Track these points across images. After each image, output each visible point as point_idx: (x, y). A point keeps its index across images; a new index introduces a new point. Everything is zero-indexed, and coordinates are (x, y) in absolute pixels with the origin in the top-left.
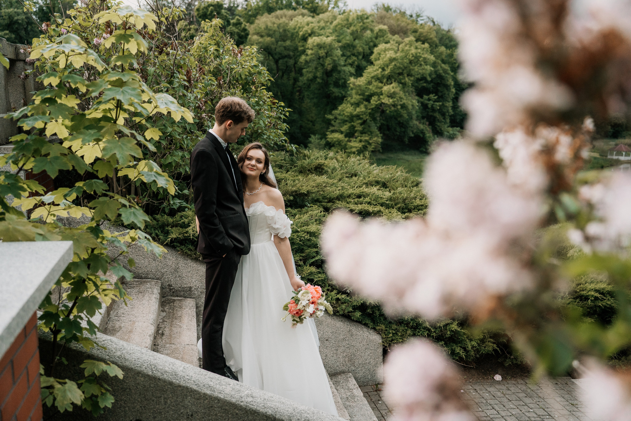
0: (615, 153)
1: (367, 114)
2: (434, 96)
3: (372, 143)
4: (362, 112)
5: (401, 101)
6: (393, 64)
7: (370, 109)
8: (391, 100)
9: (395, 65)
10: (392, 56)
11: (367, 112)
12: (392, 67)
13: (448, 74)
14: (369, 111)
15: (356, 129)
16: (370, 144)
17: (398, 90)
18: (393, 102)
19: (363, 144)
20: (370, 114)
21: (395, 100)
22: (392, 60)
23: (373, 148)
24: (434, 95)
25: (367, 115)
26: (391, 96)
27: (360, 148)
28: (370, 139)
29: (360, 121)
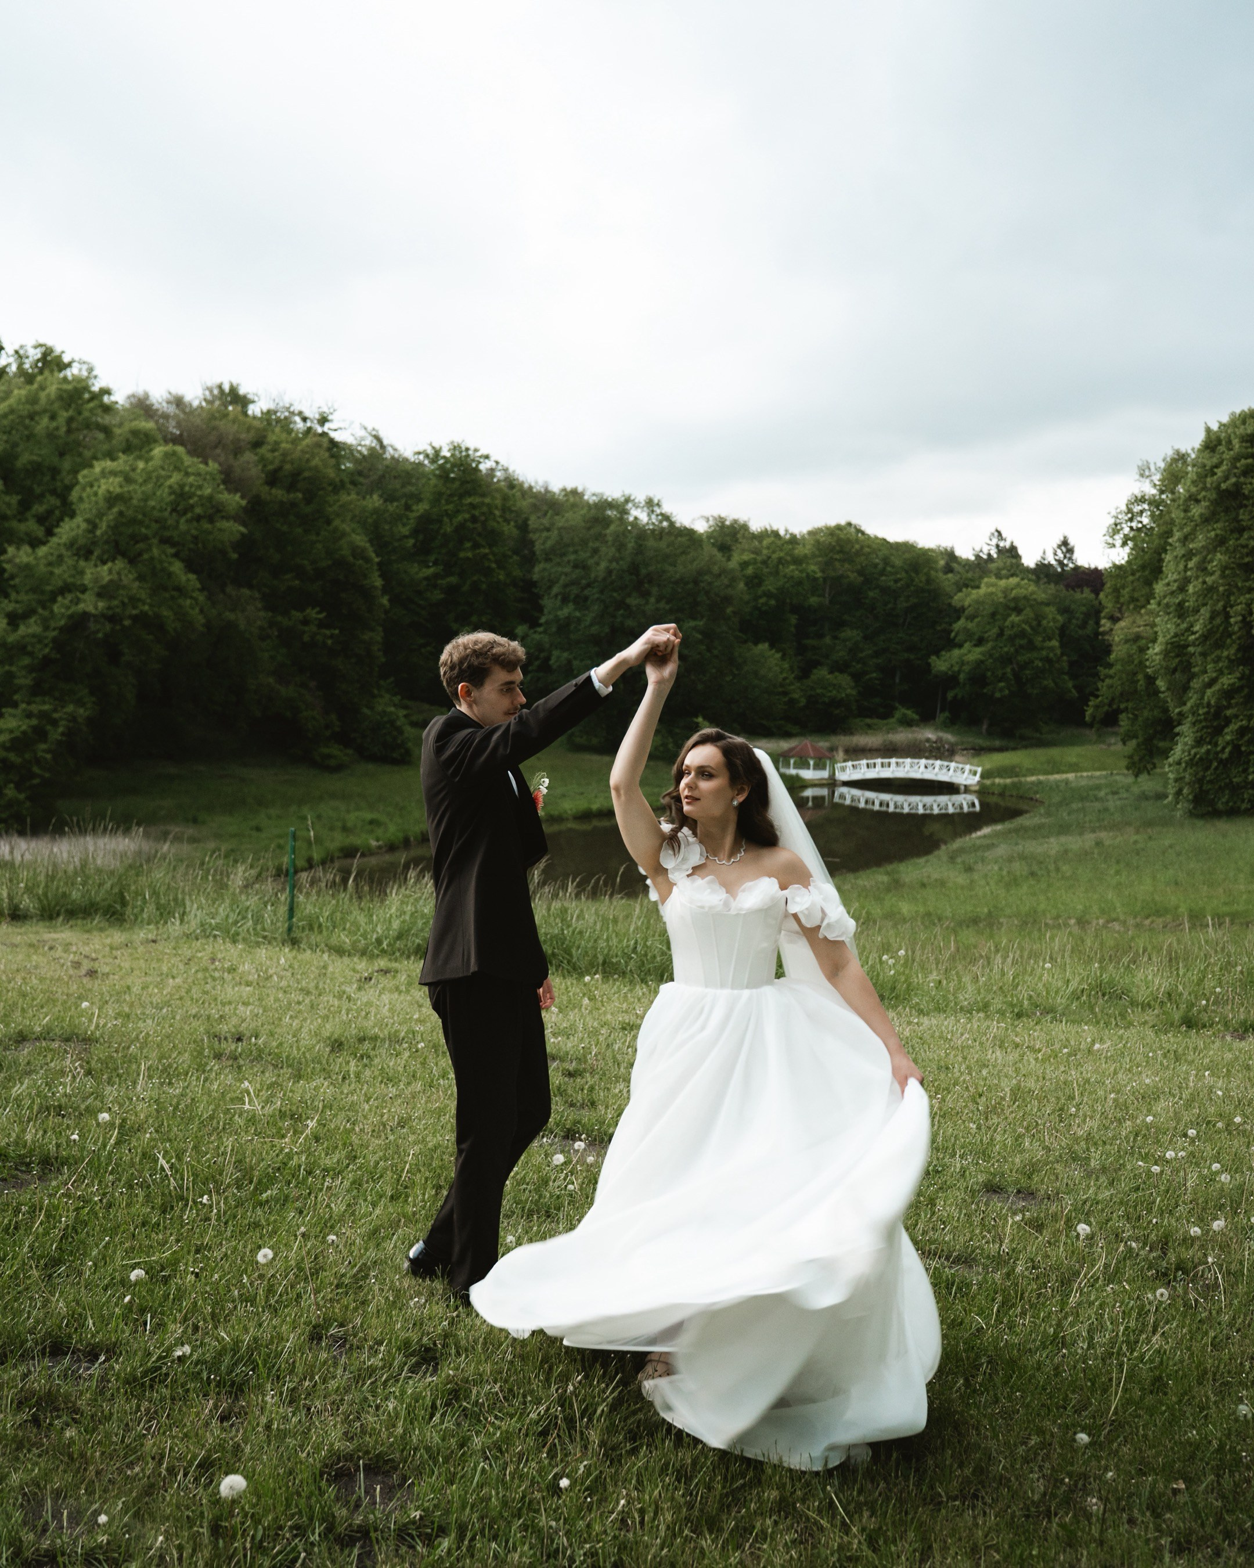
0: (792, 761)
1: (46, 641)
2: (318, 613)
3: (61, 719)
4: (34, 636)
5: (134, 607)
6: (115, 510)
7: (54, 629)
8: (101, 605)
9: (121, 513)
10: (111, 489)
11: (46, 638)
12: (111, 517)
13: (367, 560)
14: (55, 633)
15: (17, 681)
16: (55, 723)
17: (129, 578)
18: (109, 608)
19: (34, 722)
20: (54, 640)
21: (115, 603)
22: (112, 500)
23: (63, 734)
24: (318, 609)
25: (46, 645)
26: (104, 592)
27: (24, 733)
28: (55, 710)
29: (26, 661)
